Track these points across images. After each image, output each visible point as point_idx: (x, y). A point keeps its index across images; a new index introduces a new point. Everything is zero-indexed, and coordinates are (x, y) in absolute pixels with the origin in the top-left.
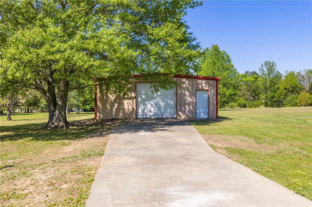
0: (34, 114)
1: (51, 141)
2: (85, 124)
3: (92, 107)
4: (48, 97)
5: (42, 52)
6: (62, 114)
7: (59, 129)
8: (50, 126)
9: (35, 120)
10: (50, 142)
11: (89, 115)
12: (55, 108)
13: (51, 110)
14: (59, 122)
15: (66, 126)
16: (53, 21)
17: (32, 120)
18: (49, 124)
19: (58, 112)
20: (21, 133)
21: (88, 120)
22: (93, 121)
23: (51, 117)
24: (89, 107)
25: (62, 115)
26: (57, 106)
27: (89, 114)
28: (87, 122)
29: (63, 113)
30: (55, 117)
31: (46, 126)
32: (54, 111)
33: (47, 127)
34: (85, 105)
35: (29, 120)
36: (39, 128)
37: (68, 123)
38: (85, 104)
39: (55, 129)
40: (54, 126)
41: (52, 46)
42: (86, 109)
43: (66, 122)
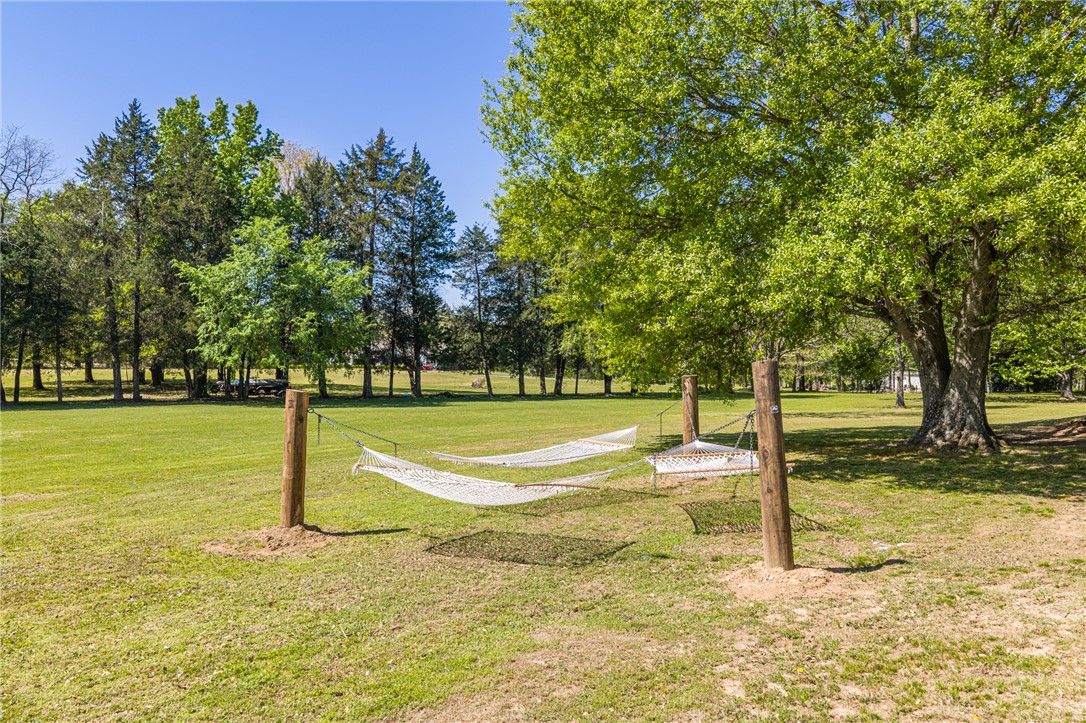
0: (823, 397)
1: (967, 493)
2: (1051, 439)
3: (1037, 376)
4: (922, 342)
5: (954, 194)
6: (972, 402)
7: (964, 454)
8: (931, 443)
9: (842, 415)
10: (965, 496)
11: (1023, 404)
12: (945, 382)
13: (931, 388)
14: (963, 430)
15: (990, 444)
16: (979, 84)
17: (832, 416)
18: (926, 433)
19: (957, 394)
20: (842, 458)
21: (1058, 424)
22: (1080, 432)
23: (933, 411)
24: (1025, 372)
25: (972, 406)
26: (953, 373)
27: (1022, 399)
28: (1055, 432)
29: (976, 400)
30: (946, 413)
31: (916, 440)
32: (944, 389)
33: (919, 443)
34: (1008, 368)
35: (822, 415)
36: (891, 444)
37: (993, 434)
38: (1007, 363)
39: (948, 451)
40: (945, 441)
41: (988, 172)
42: (1012, 381)
43: (987, 430)
